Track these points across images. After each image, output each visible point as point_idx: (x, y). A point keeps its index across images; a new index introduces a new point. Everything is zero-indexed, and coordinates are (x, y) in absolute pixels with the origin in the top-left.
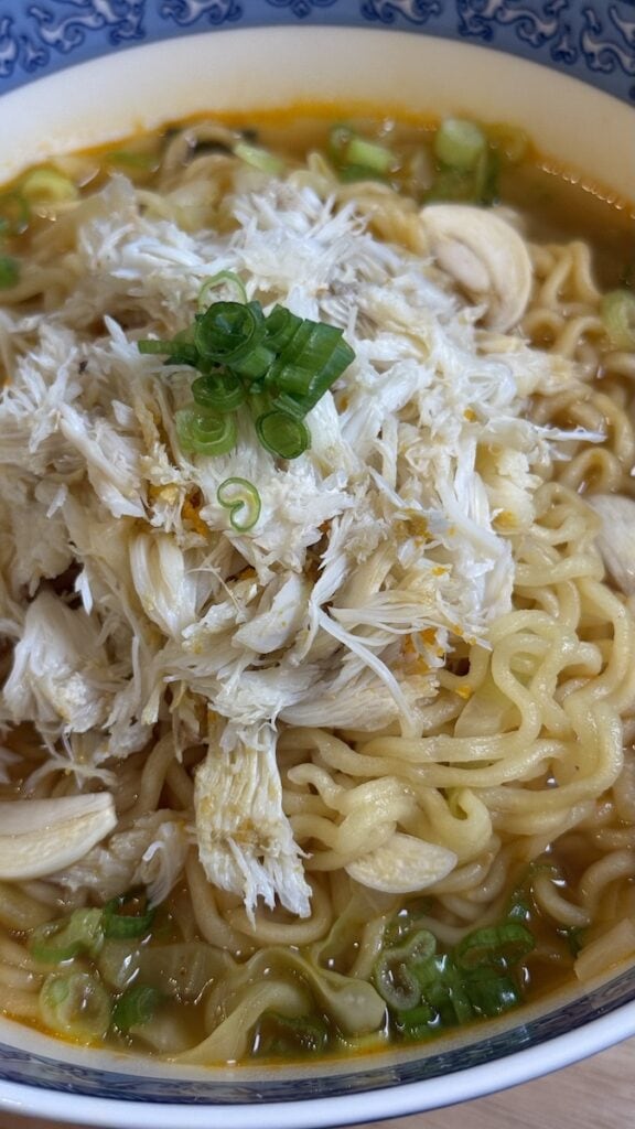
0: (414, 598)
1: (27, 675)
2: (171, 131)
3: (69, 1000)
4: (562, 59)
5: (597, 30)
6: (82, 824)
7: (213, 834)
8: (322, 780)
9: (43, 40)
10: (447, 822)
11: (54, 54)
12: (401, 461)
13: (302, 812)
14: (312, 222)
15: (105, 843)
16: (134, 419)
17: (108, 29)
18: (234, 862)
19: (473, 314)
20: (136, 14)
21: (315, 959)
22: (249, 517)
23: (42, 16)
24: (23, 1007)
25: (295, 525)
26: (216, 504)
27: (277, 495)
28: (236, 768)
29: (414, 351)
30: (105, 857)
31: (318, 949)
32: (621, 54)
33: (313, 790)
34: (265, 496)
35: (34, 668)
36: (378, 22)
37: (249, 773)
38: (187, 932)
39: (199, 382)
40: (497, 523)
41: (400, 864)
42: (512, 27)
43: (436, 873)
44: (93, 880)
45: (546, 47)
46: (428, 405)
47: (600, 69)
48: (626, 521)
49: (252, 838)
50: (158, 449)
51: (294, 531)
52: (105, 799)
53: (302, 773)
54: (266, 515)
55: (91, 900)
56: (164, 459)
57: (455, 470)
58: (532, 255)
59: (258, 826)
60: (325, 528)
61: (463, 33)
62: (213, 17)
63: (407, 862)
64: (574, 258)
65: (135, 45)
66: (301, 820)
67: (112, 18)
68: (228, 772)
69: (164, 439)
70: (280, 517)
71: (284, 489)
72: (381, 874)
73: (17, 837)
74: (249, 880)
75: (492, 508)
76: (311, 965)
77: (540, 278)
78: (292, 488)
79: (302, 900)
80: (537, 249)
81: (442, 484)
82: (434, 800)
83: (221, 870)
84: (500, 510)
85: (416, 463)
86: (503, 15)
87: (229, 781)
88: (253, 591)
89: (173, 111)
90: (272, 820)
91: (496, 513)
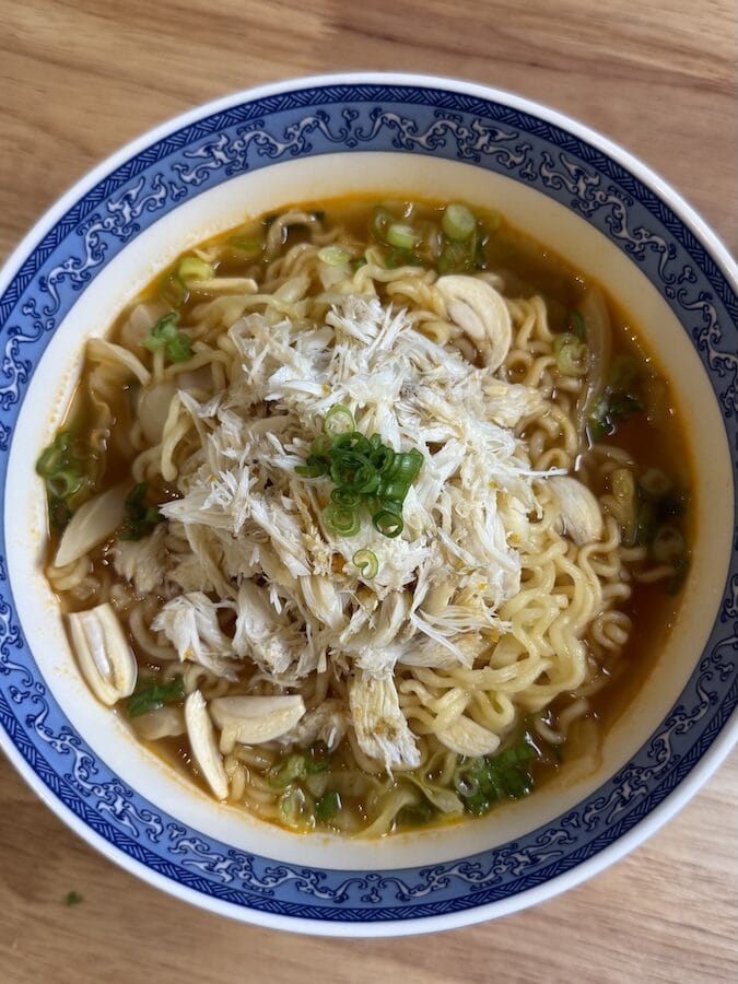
0: (471, 611)
1: (245, 636)
2: (270, 219)
3: (294, 809)
4: (526, 177)
5: (551, 166)
6: (287, 713)
7: (364, 730)
8: (420, 690)
9: (184, 181)
10: (491, 712)
11: (190, 187)
12: (454, 514)
13: (409, 706)
14: (380, 327)
15: (301, 721)
16: (294, 504)
17: (224, 167)
18: (377, 743)
19: (480, 374)
20: (241, 156)
21: (422, 779)
22: (371, 570)
23: (181, 168)
24: (269, 813)
25: (398, 571)
26: (351, 563)
27: (387, 554)
28: (372, 690)
29: (454, 434)
30: (302, 730)
31: (423, 773)
32: (567, 182)
33: (413, 693)
34: (379, 556)
35: (249, 632)
36: (403, 149)
37: (379, 692)
38: (351, 765)
39: (335, 491)
40: (509, 540)
41: (466, 736)
42: (495, 156)
43: (487, 747)
44: (295, 740)
45: (517, 169)
46: (467, 474)
47: (551, 187)
48: (574, 494)
49: (386, 730)
50: (313, 530)
51: (399, 575)
52: (298, 699)
53: (408, 686)
54: (381, 565)
55: (296, 749)
56: (318, 538)
57: (485, 515)
58: (509, 308)
59: (387, 721)
60: (415, 573)
61: (460, 157)
62: (292, 152)
63: (471, 736)
64: (537, 313)
65: (243, 173)
66: (408, 711)
67: (226, 160)
68: (368, 691)
69: (315, 521)
70: (388, 566)
71: (391, 551)
72: (456, 741)
73: (250, 718)
74: (386, 752)
75: (506, 532)
76: (419, 780)
77: (517, 326)
78: (396, 551)
79: (415, 758)
80: (512, 304)
81: (478, 526)
82: (482, 697)
83: (371, 749)
84: (511, 533)
85: (462, 512)
86: (488, 148)
87: (367, 697)
88: (376, 604)
89: (270, 206)
90: (395, 718)
91: (509, 534)
